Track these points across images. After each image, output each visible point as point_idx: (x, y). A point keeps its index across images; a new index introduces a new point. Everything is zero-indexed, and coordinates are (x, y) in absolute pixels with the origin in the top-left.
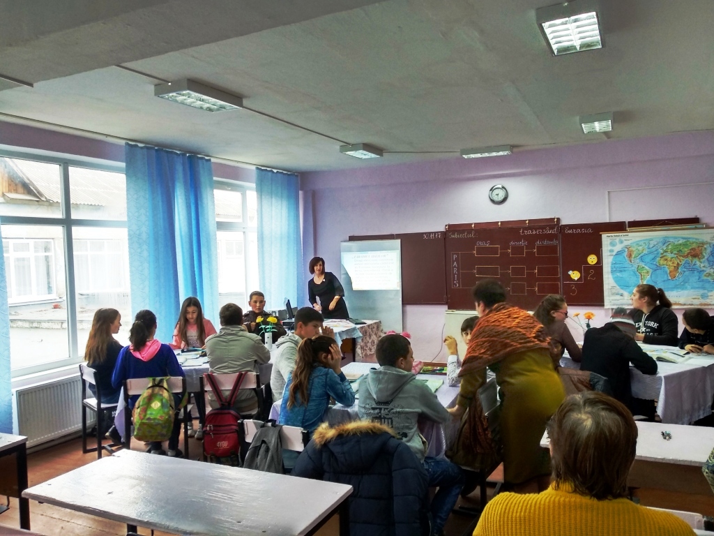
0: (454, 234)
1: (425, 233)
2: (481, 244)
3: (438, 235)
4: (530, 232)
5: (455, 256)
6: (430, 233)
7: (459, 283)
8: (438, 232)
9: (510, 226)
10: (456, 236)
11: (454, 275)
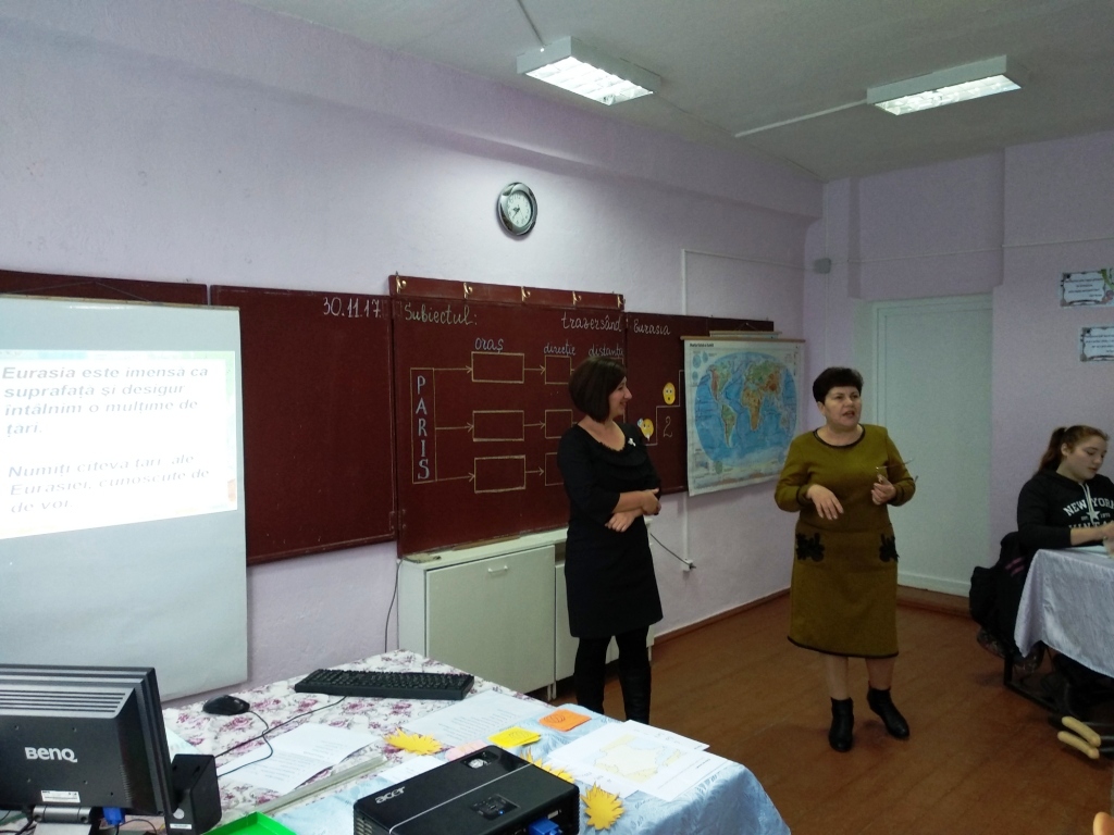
0: (416, 308)
1: (330, 295)
2: (487, 347)
3: (372, 307)
4: (577, 324)
5: (421, 381)
6: (346, 297)
7: (431, 466)
8: (370, 297)
9: (544, 302)
10: (422, 316)
11: (418, 440)
